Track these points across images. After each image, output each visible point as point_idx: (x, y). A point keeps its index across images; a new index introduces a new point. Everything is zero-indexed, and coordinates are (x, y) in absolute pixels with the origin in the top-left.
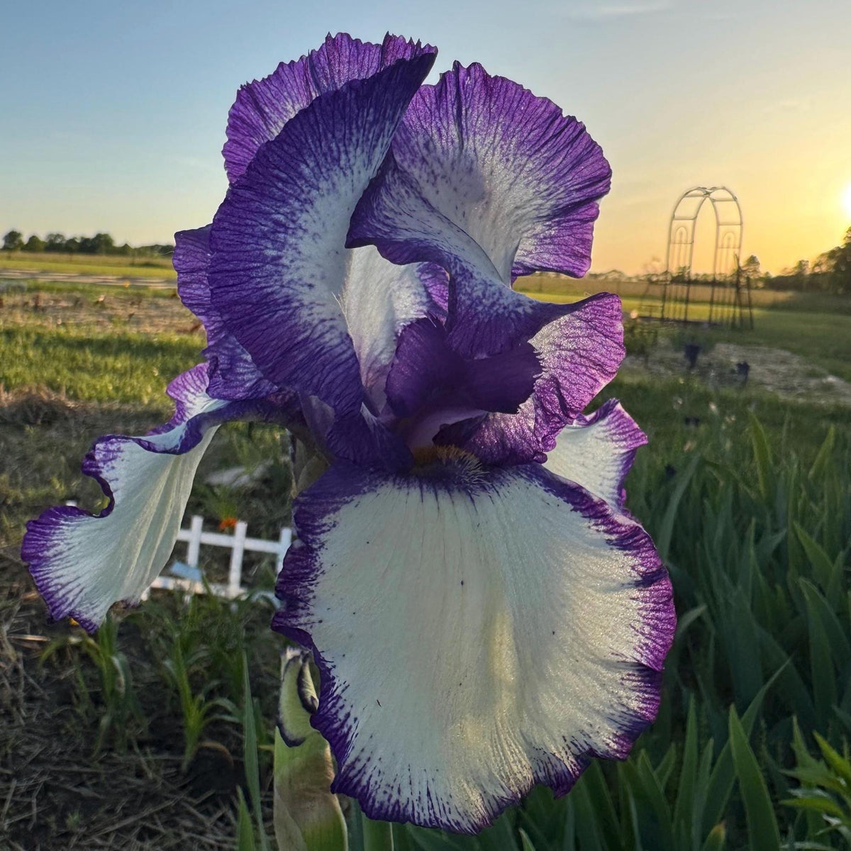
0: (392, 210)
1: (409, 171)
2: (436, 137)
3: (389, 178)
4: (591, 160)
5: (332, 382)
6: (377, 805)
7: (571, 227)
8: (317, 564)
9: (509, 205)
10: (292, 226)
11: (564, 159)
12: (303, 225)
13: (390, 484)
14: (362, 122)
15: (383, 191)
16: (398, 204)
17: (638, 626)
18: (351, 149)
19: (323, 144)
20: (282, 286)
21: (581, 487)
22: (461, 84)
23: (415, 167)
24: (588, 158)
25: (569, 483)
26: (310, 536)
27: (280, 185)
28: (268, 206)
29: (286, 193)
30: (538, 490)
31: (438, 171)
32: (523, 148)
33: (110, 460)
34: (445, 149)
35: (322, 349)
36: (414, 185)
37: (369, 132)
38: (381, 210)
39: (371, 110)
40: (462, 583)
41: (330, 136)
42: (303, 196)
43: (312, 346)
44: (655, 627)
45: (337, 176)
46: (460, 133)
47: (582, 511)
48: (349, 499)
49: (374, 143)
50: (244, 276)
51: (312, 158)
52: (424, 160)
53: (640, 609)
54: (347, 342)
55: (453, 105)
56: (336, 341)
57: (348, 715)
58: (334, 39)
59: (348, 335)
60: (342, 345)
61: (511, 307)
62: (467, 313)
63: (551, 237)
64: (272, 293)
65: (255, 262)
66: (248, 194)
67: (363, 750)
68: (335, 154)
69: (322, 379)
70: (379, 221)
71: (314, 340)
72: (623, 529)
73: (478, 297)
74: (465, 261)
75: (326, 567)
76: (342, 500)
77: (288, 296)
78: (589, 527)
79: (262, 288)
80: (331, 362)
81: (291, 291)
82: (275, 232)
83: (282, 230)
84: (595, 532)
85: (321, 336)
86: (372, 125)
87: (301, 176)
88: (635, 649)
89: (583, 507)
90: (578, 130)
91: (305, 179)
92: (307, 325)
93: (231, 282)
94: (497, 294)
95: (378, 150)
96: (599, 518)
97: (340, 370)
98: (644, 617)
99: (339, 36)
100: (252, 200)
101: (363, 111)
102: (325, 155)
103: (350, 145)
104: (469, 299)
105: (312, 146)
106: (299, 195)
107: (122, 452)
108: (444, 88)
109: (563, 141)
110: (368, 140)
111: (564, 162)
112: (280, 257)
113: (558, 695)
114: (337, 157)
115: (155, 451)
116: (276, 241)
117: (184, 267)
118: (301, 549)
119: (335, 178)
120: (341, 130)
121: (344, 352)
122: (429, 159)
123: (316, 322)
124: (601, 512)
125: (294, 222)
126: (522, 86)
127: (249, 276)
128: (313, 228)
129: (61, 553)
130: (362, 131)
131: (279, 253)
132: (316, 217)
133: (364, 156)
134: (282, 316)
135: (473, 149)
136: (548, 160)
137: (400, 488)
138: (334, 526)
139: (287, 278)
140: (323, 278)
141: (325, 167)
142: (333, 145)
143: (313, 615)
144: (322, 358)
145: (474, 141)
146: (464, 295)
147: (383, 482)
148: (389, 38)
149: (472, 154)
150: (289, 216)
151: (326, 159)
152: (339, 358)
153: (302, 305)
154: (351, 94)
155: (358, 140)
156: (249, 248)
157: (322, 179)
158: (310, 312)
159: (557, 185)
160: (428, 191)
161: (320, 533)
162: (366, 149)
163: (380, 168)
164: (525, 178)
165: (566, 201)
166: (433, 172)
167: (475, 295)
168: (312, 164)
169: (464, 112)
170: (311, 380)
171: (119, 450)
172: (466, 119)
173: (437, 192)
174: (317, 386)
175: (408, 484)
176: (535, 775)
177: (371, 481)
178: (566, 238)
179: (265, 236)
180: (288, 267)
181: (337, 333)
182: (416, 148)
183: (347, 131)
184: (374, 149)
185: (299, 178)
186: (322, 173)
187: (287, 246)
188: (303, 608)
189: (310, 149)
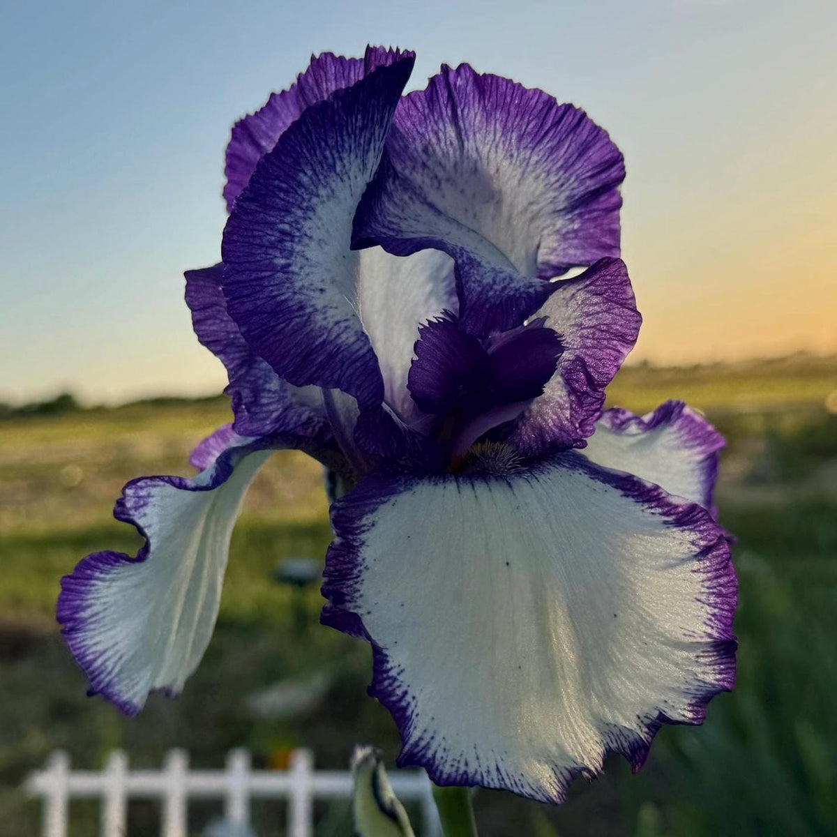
0: (397, 216)
1: (411, 178)
2: (434, 140)
3: (390, 186)
4: (598, 145)
5: (351, 375)
6: (445, 776)
7: (595, 219)
8: (360, 559)
9: (521, 202)
10: (297, 234)
11: (568, 148)
12: (308, 232)
13: (426, 481)
14: (352, 129)
15: (385, 199)
16: (403, 210)
17: (703, 598)
18: (345, 155)
19: (318, 152)
20: (295, 293)
21: (632, 476)
22: (452, 86)
23: (417, 173)
24: (596, 143)
25: (619, 473)
26: (350, 537)
27: (282, 195)
28: (273, 216)
29: (288, 202)
30: (581, 477)
31: (441, 174)
32: (524, 142)
33: (142, 506)
34: (445, 151)
35: (339, 348)
36: (418, 192)
37: (360, 138)
38: (385, 217)
39: (359, 117)
40: (508, 564)
41: (323, 144)
42: (305, 204)
43: (330, 348)
44: (719, 595)
45: (335, 183)
46: (459, 135)
47: (633, 496)
48: (385, 499)
49: (366, 148)
50: (257, 285)
51: (309, 167)
52: (424, 165)
53: (703, 581)
54: (363, 338)
55: (446, 107)
56: (352, 339)
57: (405, 693)
58: (318, 60)
59: (363, 333)
60: (358, 342)
61: (522, 289)
62: (479, 298)
63: (575, 231)
64: (286, 300)
65: (266, 271)
66: (253, 206)
67: (425, 731)
68: (330, 161)
69: (342, 374)
70: (384, 226)
71: (331, 342)
72: (680, 509)
73: (488, 284)
74: (472, 252)
75: (368, 562)
76: (378, 501)
77: (300, 302)
78: (643, 511)
79: (275, 297)
80: (350, 358)
81: (303, 297)
82: (281, 241)
83: (288, 238)
84: (651, 515)
85: (338, 336)
86: (362, 129)
87: (300, 184)
88: (705, 623)
89: (636, 493)
90: (578, 117)
91: (305, 188)
92: (323, 328)
93: (246, 292)
94: (508, 279)
95: (371, 154)
96: (654, 501)
97: (358, 364)
98: (708, 588)
99: (323, 55)
100: (257, 212)
101: (351, 117)
102: (320, 163)
103: (343, 151)
104: (479, 286)
105: (308, 155)
106: (301, 203)
107: (153, 497)
108: (434, 94)
109: (564, 129)
110: (360, 144)
111: (570, 151)
112: (289, 265)
113: (628, 678)
114: (332, 164)
115: (186, 488)
116: (285, 250)
117: (196, 303)
118: (342, 544)
119: (333, 185)
120: (333, 138)
121: (360, 348)
122: (430, 163)
123: (331, 325)
124: (655, 496)
125: (298, 230)
126: (511, 80)
127: (262, 286)
128: (317, 234)
129: (96, 614)
130: (353, 136)
131: (288, 261)
132: (320, 224)
133: (359, 161)
134: (297, 324)
135: (475, 149)
136: (553, 150)
137: (436, 484)
138: (373, 525)
139: (298, 284)
140: (333, 281)
141: (322, 174)
142: (328, 153)
143: (360, 607)
144: (340, 356)
145: (475, 141)
146: (474, 282)
147: (419, 481)
148: (370, 51)
149: (474, 155)
150: (294, 225)
151: (323, 167)
152: (358, 354)
153: (316, 310)
154: (338, 103)
155: (350, 146)
156: (258, 258)
157: (320, 186)
158: (324, 316)
159: (567, 175)
160: (433, 196)
161: (359, 534)
162: (360, 154)
163: (376, 173)
164: (533, 171)
165: (581, 190)
166: (436, 177)
167: (485, 282)
168: (310, 173)
169: (459, 112)
170: (332, 375)
171: (149, 496)
172: (463, 119)
173: (443, 196)
174: (338, 380)
175: (444, 478)
176: (607, 746)
177: (406, 482)
178: (591, 231)
179: (273, 246)
180: (298, 274)
181: (353, 332)
182: (415, 155)
183: (339, 139)
184: (367, 153)
185: (298, 187)
186: (319, 180)
187: (294, 254)
188: (350, 602)
189: (306, 157)
